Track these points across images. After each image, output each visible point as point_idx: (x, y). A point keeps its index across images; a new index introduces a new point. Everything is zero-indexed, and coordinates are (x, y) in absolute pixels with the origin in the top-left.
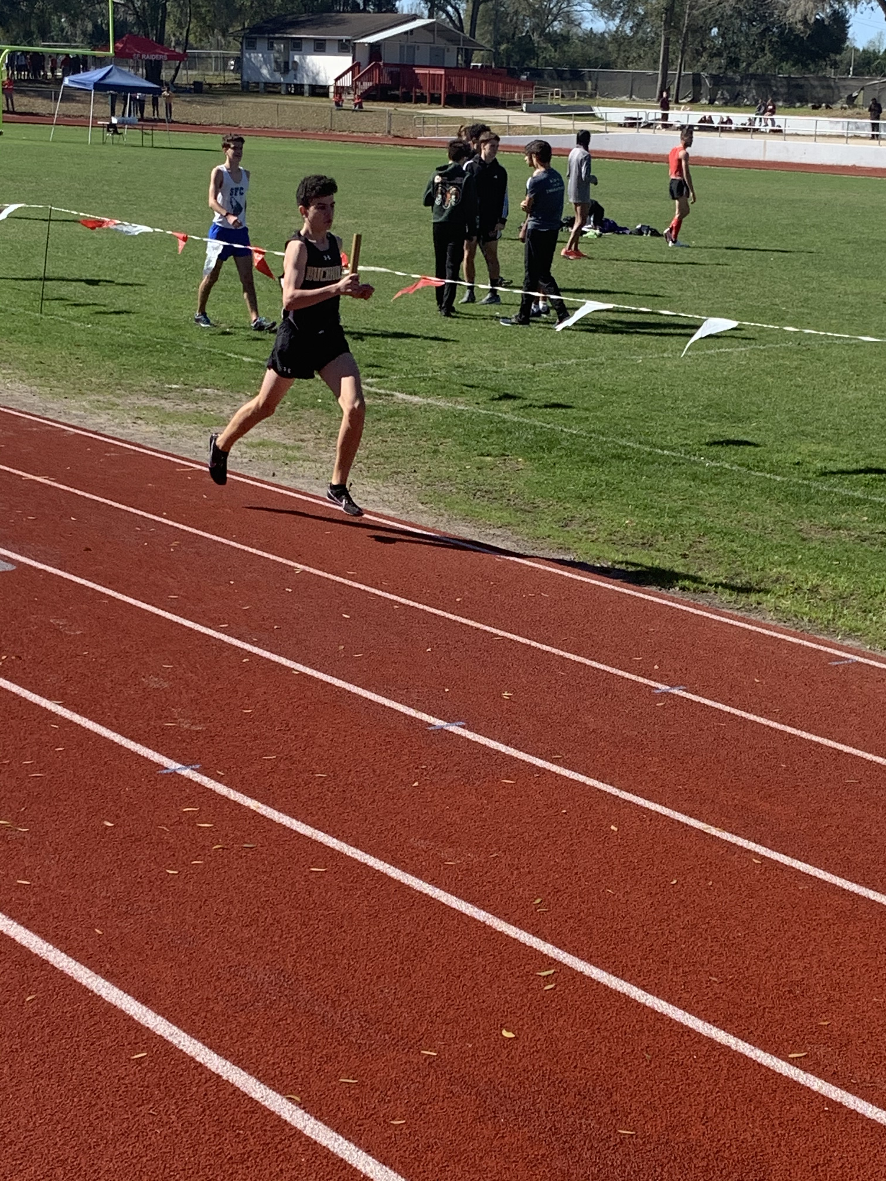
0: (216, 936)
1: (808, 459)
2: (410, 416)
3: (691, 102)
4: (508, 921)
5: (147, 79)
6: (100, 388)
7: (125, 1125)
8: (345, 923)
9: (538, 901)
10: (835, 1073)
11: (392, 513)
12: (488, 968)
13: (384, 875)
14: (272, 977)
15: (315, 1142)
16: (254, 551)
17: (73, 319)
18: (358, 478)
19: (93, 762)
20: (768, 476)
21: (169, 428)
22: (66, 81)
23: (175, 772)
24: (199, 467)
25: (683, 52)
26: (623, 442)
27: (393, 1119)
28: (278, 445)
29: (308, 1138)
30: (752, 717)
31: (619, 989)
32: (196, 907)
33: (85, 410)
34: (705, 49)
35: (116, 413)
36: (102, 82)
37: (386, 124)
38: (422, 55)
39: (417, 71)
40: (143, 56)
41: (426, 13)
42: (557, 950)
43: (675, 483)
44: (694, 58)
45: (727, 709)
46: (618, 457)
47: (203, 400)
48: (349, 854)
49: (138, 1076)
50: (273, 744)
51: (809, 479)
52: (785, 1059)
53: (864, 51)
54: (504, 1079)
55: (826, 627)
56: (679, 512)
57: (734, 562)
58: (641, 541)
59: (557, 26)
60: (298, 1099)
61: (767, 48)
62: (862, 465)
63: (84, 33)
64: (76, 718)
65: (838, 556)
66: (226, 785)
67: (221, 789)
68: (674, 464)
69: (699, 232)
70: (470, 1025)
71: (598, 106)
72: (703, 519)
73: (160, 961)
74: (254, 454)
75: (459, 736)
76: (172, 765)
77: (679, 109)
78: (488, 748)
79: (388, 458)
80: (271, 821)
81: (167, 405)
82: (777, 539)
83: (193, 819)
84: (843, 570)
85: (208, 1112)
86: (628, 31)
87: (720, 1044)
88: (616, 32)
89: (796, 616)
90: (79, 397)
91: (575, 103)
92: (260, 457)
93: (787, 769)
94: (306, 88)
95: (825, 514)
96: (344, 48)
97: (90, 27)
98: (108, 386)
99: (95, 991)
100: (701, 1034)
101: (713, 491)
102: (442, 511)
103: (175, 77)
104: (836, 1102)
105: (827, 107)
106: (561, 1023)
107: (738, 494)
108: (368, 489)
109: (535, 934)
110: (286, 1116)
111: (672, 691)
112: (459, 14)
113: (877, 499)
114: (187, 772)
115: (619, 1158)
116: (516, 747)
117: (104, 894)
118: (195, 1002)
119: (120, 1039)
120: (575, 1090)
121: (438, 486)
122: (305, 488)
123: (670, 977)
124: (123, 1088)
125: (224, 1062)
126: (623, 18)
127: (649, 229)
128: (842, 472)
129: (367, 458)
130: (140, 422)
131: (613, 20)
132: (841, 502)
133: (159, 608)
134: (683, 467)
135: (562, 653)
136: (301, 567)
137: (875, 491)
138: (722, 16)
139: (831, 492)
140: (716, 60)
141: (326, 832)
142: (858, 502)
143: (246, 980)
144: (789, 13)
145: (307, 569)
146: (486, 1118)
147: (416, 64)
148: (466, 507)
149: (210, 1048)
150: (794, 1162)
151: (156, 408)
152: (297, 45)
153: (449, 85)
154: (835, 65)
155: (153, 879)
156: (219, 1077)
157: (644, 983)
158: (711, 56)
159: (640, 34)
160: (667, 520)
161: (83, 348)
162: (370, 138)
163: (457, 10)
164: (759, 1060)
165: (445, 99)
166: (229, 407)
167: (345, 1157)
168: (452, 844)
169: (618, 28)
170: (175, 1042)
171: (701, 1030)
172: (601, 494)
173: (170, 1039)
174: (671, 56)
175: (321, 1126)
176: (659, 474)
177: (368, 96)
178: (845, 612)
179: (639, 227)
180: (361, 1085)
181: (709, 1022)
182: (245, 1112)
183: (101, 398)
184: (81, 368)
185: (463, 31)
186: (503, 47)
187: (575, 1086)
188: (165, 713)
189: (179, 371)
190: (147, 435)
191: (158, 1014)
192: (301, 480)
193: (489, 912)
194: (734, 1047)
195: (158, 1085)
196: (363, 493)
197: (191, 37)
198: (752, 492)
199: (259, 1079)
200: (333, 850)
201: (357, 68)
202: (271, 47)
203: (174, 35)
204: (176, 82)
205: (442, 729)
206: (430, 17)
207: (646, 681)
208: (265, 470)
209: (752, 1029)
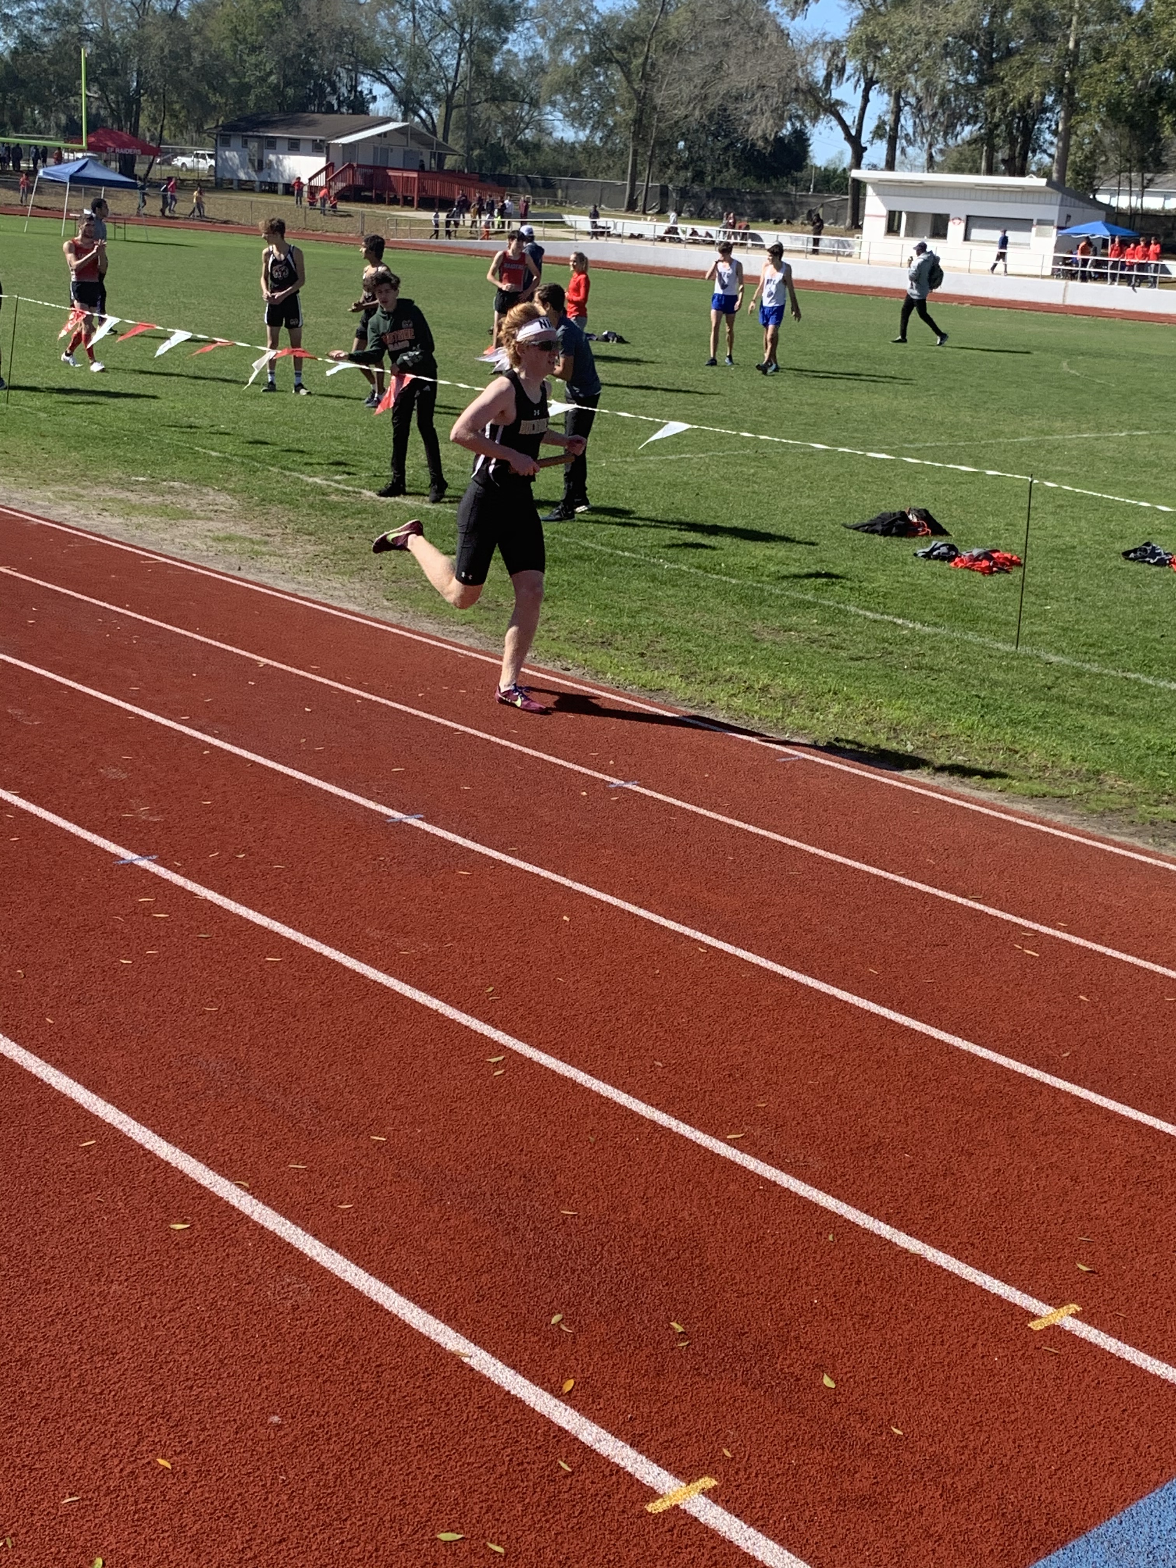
0: (168, 1025)
1: (762, 563)
2: (378, 514)
3: (658, 213)
4: (461, 1009)
5: (121, 173)
6: (64, 479)
7: (72, 1212)
8: (299, 1012)
9: (491, 989)
10: (770, 1153)
11: (357, 609)
12: (439, 1055)
13: (338, 965)
14: (225, 1065)
15: (263, 1227)
16: (218, 644)
17: (39, 410)
18: (324, 573)
19: (48, 852)
20: (724, 578)
21: (134, 520)
22: (41, 173)
23: (132, 864)
24: (164, 560)
25: (650, 164)
26: (586, 543)
27: (341, 1204)
28: (245, 539)
29: (255, 1224)
30: (702, 811)
31: (567, 1074)
32: (149, 996)
33: (50, 500)
34: (671, 161)
35: (81, 504)
36: (79, 174)
37: (359, 225)
38: (395, 158)
39: (391, 173)
40: (117, 150)
41: (400, 116)
42: (507, 1037)
43: (635, 584)
44: (661, 171)
45: (678, 803)
46: (580, 558)
47: (169, 493)
48: (305, 944)
49: (86, 1163)
50: (231, 836)
51: (763, 582)
52: (723, 1140)
53: (826, 169)
54: (451, 1163)
55: (776, 725)
56: (638, 612)
57: (690, 661)
58: (600, 640)
59: (529, 135)
60: (247, 1185)
61: (731, 163)
62: (813, 569)
63: (58, 125)
64: (33, 808)
65: (788, 657)
66: (183, 875)
67: (178, 880)
68: (635, 565)
69: (663, 340)
70: (420, 1111)
71: (569, 213)
72: (660, 620)
73: (110, 1049)
74: (220, 548)
75: (418, 829)
76: (128, 855)
77: (645, 219)
78: (446, 840)
79: (354, 554)
80: (228, 912)
81: (133, 497)
82: (731, 640)
83: (147, 911)
84: (792, 671)
85: (155, 1198)
86: (598, 142)
87: (662, 1126)
88: (587, 141)
89: (747, 714)
90: (44, 487)
91: (546, 210)
92: (226, 551)
93: (734, 862)
94: (280, 187)
95: (776, 617)
96: (318, 148)
97: (63, 119)
98: (72, 476)
99: (45, 1080)
100: (643, 1117)
101: (670, 593)
102: (408, 608)
103: (148, 172)
104: (770, 1181)
105: (788, 222)
106: (508, 1108)
107: (694, 595)
108: (334, 585)
109: (487, 1021)
110: (234, 1202)
111: (626, 786)
112: (432, 119)
113: (826, 603)
114: (144, 863)
115: (560, 1238)
116: (473, 839)
117: (56, 983)
118: (146, 1090)
119: (68, 1127)
120: (521, 1173)
121: (404, 583)
122: (271, 582)
123: (616, 1062)
124: (70, 1174)
125: (173, 1149)
126: (594, 129)
127: (615, 335)
128: (796, 576)
129: (334, 554)
130: (105, 513)
131: (584, 130)
132: (792, 605)
133: (119, 699)
134: (643, 569)
135: (520, 748)
136: (265, 661)
137: (825, 595)
138: (688, 130)
139: (783, 595)
140: (682, 173)
141: (283, 923)
142: (808, 605)
143: (198, 1068)
144: (751, 129)
145: (271, 662)
146: (433, 1202)
147: (390, 166)
148: (431, 604)
149: (160, 1135)
150: (729, 1239)
151: (121, 501)
152: (271, 144)
153: (422, 189)
154: (795, 182)
155: (106, 969)
156: (168, 1164)
157: (591, 1068)
158: (678, 169)
159: (609, 145)
160: (626, 620)
161: (48, 439)
162: (344, 238)
163: (429, 113)
164: (698, 1142)
165: (419, 202)
166: (195, 501)
167: (293, 1241)
168: (406, 934)
169: (588, 138)
170: (125, 1130)
171: (644, 1113)
172: (562, 593)
173: (120, 1127)
174: (639, 167)
175: (269, 1211)
176: (620, 575)
177: (342, 196)
178: (794, 711)
179: (605, 333)
180: (311, 1171)
181: (652, 1105)
182: (193, 1199)
183: (66, 489)
184: (46, 459)
185: (435, 135)
186: (476, 152)
187: (520, 1169)
188: (123, 804)
189: (144, 464)
190: (112, 527)
191: (109, 1102)
192: (267, 575)
193: (442, 1000)
194: (675, 1129)
195: (106, 1173)
196: (329, 588)
197: (166, 133)
198: (708, 594)
199: (208, 1165)
200: (289, 940)
201: (330, 169)
202: (245, 144)
203: (149, 130)
204: (150, 176)
205: (401, 822)
206: (404, 120)
207: (601, 776)
208: (231, 564)
209: (693, 1111)
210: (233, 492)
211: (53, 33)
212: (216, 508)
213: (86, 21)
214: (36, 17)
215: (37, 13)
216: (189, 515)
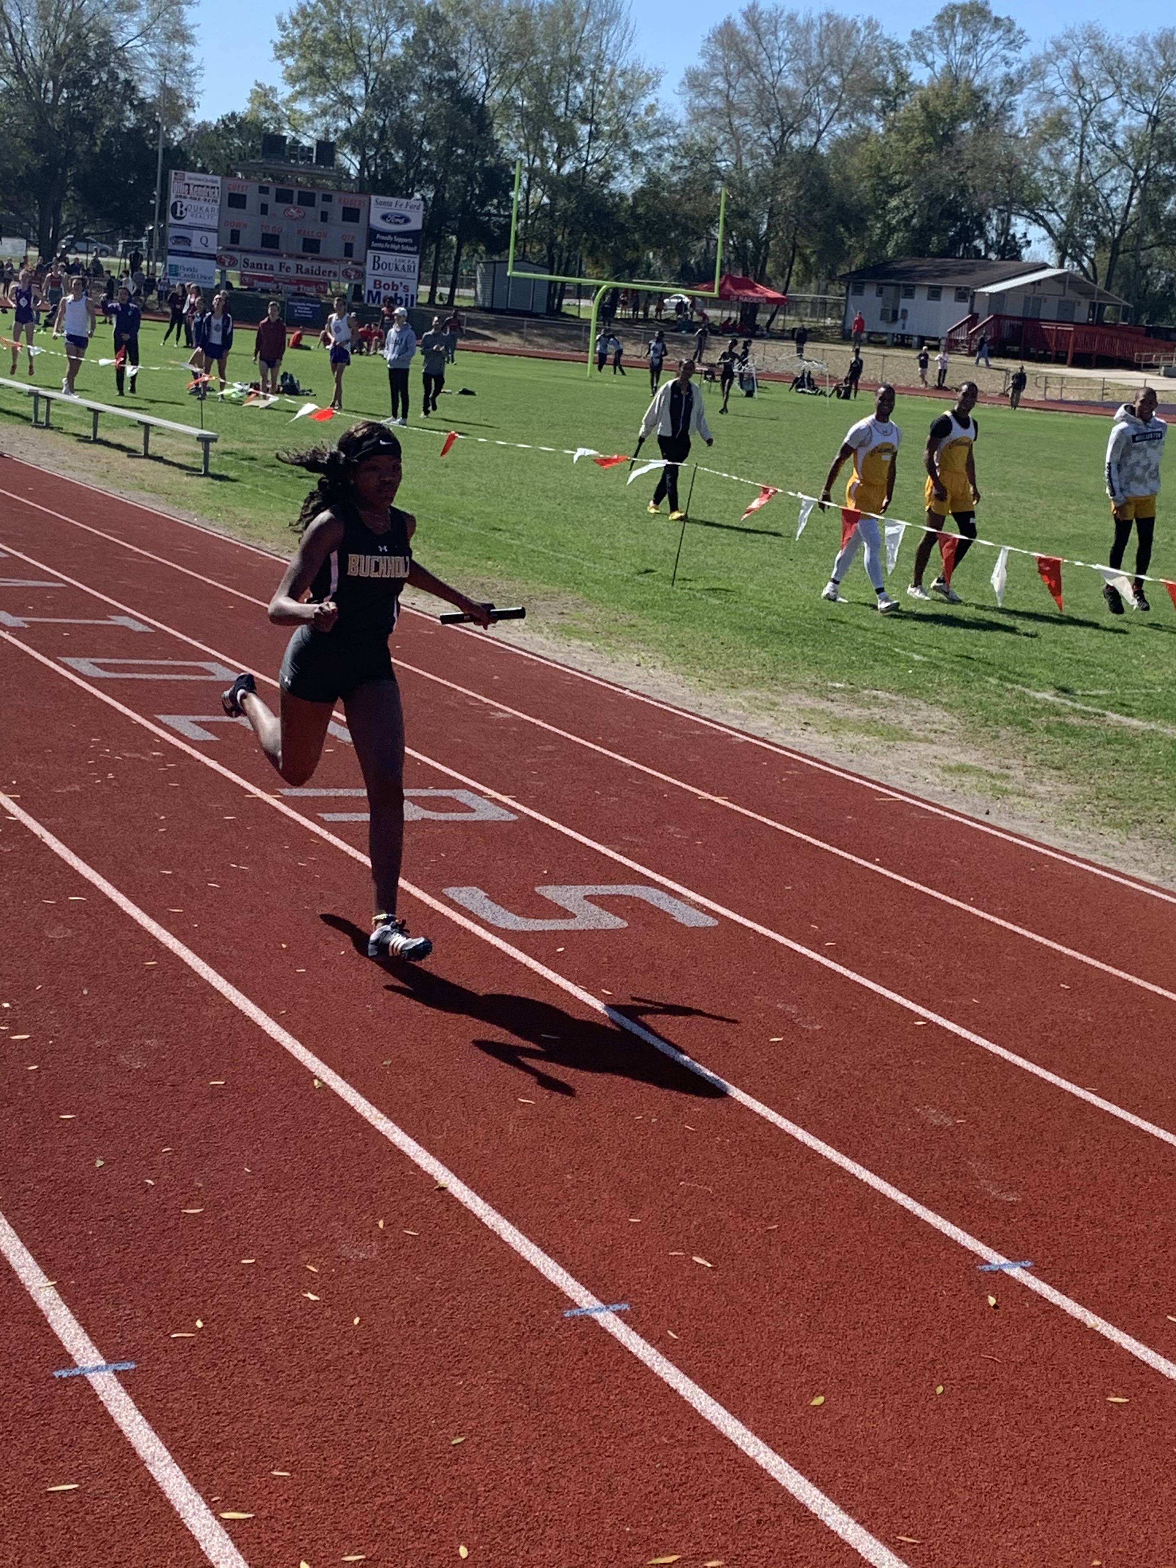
2: (1133, 744)
6: (752, 682)
18: (1093, 825)
21: (845, 739)
23: (1002, 1272)
24: (901, 797)
28: (981, 771)
33: (744, 709)
35: (780, 715)
38: (1050, 309)
39: (1044, 326)
41: (1056, 262)
47: (875, 705)
74: (955, 782)
76: (993, 1258)
79: (1122, 800)
81: (835, 708)
90: (733, 692)
92: (964, 787)
94: (915, 340)
96: (960, 296)
98: (761, 679)
108: (1111, 842)
114: (1017, 1273)
122: (1030, 833)
130: (809, 728)
147: (1044, 317)
151: (823, 712)
152: (909, 292)
153: (1078, 344)
165: (1073, 358)
166: (908, 717)
183: (758, 695)
185: (1097, 284)
188: (961, 1169)
189: (839, 667)
190: (824, 748)
201: (973, 320)
202: (880, 293)
204: (771, 326)
206: (1060, 267)
208: (975, 804)
210: (948, 707)
211: (683, 171)
212: (935, 727)
213: (718, 158)
214: (666, 155)
215: (668, 150)
216: (907, 736)
